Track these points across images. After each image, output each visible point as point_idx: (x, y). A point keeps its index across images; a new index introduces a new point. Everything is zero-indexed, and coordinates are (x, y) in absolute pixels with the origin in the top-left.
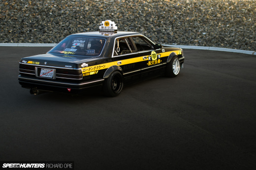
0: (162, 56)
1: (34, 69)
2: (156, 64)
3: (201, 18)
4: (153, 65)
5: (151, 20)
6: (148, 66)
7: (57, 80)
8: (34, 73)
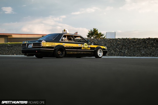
0: (91, 47)
1: (26, 45)
2: (87, 50)
3: (145, 46)
4: (85, 49)
5: (118, 47)
6: (81, 49)
7: (33, 48)
8: (26, 46)
